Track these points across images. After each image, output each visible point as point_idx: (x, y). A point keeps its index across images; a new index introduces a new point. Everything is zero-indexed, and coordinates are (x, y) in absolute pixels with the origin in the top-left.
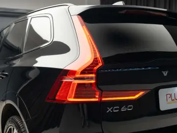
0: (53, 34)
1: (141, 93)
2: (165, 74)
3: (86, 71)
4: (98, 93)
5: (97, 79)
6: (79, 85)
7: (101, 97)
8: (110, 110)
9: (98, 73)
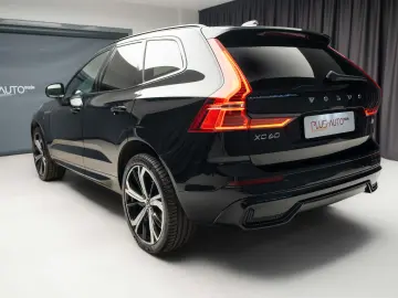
0: (185, 60)
1: (288, 120)
2: (311, 100)
3: (235, 98)
4: (246, 121)
5: (246, 106)
6: (227, 112)
7: (249, 124)
8: (257, 138)
9: (246, 100)
